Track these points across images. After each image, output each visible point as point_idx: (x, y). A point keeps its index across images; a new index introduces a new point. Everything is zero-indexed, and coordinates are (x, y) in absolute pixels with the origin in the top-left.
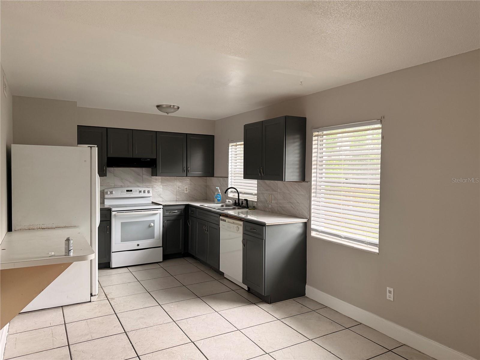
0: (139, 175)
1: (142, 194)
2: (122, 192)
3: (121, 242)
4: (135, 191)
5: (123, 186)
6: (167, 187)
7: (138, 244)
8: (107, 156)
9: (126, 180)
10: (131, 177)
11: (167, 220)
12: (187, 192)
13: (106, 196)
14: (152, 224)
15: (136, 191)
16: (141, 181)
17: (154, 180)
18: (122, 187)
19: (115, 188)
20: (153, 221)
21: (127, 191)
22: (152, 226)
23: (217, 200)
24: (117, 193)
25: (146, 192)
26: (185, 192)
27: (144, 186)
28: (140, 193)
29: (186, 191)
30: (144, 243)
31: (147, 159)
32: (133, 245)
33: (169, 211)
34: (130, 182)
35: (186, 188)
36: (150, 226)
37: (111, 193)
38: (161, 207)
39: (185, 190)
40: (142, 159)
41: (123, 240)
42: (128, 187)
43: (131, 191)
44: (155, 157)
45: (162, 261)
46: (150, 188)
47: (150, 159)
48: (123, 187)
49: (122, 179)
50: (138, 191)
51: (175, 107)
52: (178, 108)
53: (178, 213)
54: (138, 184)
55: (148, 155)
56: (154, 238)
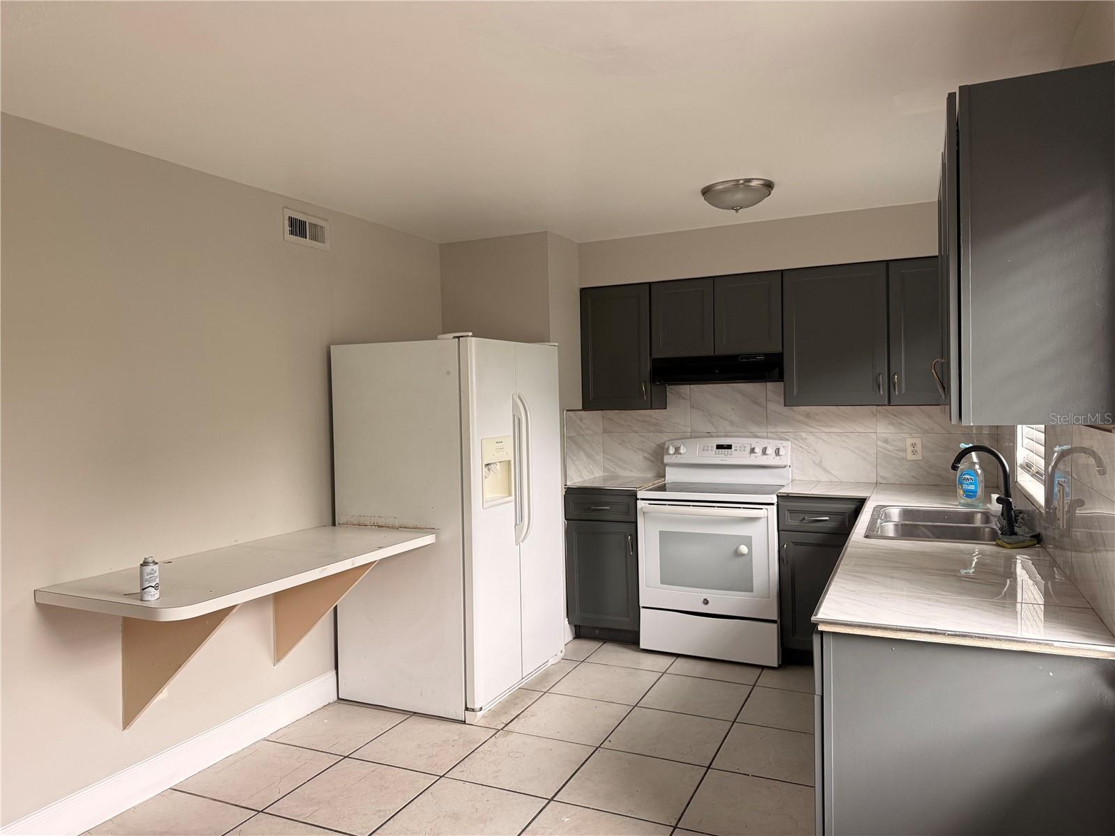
0: (755, 403)
1: (759, 459)
2: (704, 450)
3: (662, 583)
4: (739, 449)
5: (714, 434)
6: (844, 438)
7: (705, 600)
8: (651, 356)
9: (722, 418)
10: (733, 409)
11: (796, 544)
12: (919, 457)
13: (667, 459)
14: (744, 549)
15: (742, 449)
16: (759, 419)
17: (802, 418)
18: (709, 435)
19: (695, 437)
20: (748, 541)
21: (719, 447)
22: (743, 555)
23: (965, 491)
24: (692, 452)
25: (770, 451)
26: (910, 457)
27: (769, 435)
28: (752, 455)
29: (914, 453)
30: (723, 601)
31: (754, 356)
32: (691, 598)
33: (801, 516)
34: (732, 423)
35: (914, 445)
36: (738, 554)
37: (677, 450)
38: (774, 499)
39: (909, 449)
40: (742, 358)
41: (666, 580)
42: (726, 436)
43: (729, 447)
44: (778, 349)
45: (776, 665)
46: (787, 440)
47: (765, 355)
48: (712, 436)
49: (710, 416)
50: (748, 450)
51: (754, 183)
52: (769, 185)
53: (831, 525)
54: (755, 429)
55: (758, 345)
56: (752, 591)
